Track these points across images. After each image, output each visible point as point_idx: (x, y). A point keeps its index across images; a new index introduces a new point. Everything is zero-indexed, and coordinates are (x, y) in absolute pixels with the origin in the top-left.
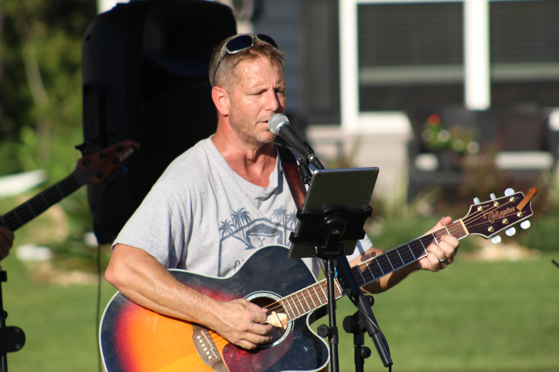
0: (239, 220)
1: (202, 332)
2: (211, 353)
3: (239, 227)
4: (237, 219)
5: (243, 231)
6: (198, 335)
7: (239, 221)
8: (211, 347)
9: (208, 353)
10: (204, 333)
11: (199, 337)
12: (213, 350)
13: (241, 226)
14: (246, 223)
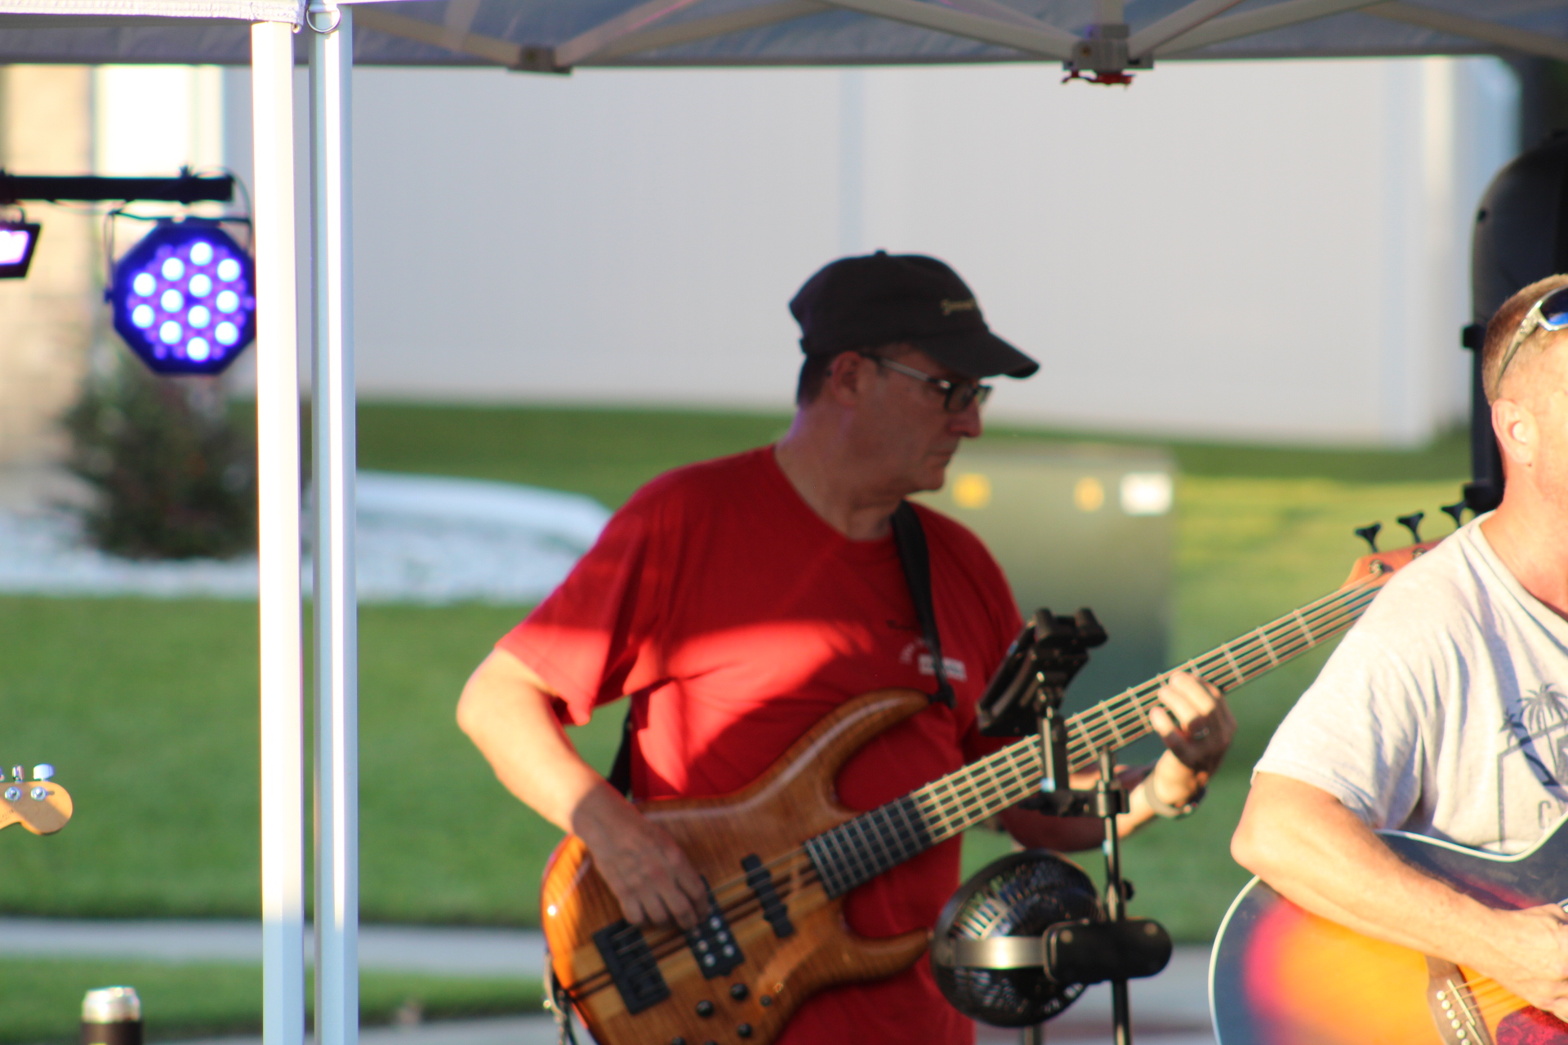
0: (1540, 710)
1: (1449, 983)
2: (1467, 1035)
3: (1540, 728)
4: (1537, 708)
5: (1549, 739)
6: (1438, 990)
7: (1541, 715)
8: (1468, 1020)
9: (1460, 1034)
10: (1455, 985)
11: (1440, 995)
12: (1474, 1027)
13: (1543, 727)
14: (1557, 719)
